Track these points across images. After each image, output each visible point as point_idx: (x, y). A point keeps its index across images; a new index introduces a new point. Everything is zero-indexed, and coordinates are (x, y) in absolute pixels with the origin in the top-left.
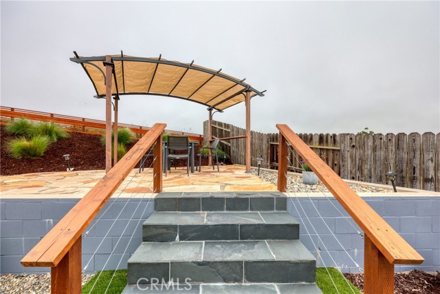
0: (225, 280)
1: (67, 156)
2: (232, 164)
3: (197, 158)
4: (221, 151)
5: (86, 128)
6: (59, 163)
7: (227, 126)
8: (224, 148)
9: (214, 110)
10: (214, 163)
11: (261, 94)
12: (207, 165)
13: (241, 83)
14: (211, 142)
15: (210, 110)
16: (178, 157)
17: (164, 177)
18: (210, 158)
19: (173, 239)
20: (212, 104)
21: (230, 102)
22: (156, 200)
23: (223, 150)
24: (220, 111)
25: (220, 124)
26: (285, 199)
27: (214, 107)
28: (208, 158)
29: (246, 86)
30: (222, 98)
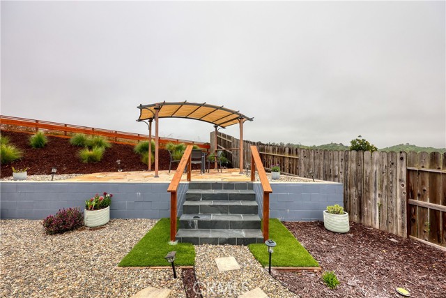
0: (221, 213)
1: (119, 161)
2: (232, 168)
3: (207, 163)
4: (224, 158)
5: (118, 139)
6: (111, 166)
7: (229, 137)
8: (226, 155)
9: (219, 127)
10: (219, 167)
11: (251, 120)
12: (213, 168)
13: (237, 113)
14: (216, 151)
15: (216, 127)
16: (195, 163)
17: (192, 175)
18: (216, 164)
19: (199, 200)
20: (217, 123)
21: (231, 123)
22: (189, 184)
23: (226, 157)
24: (224, 127)
25: (224, 136)
26: (252, 184)
27: (219, 125)
28: (214, 163)
29: (240, 115)
30: (225, 120)
